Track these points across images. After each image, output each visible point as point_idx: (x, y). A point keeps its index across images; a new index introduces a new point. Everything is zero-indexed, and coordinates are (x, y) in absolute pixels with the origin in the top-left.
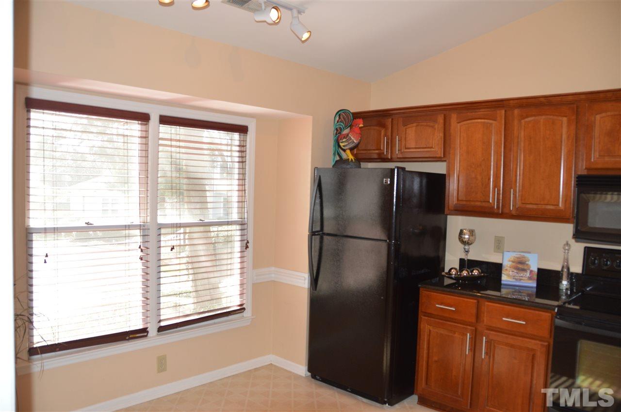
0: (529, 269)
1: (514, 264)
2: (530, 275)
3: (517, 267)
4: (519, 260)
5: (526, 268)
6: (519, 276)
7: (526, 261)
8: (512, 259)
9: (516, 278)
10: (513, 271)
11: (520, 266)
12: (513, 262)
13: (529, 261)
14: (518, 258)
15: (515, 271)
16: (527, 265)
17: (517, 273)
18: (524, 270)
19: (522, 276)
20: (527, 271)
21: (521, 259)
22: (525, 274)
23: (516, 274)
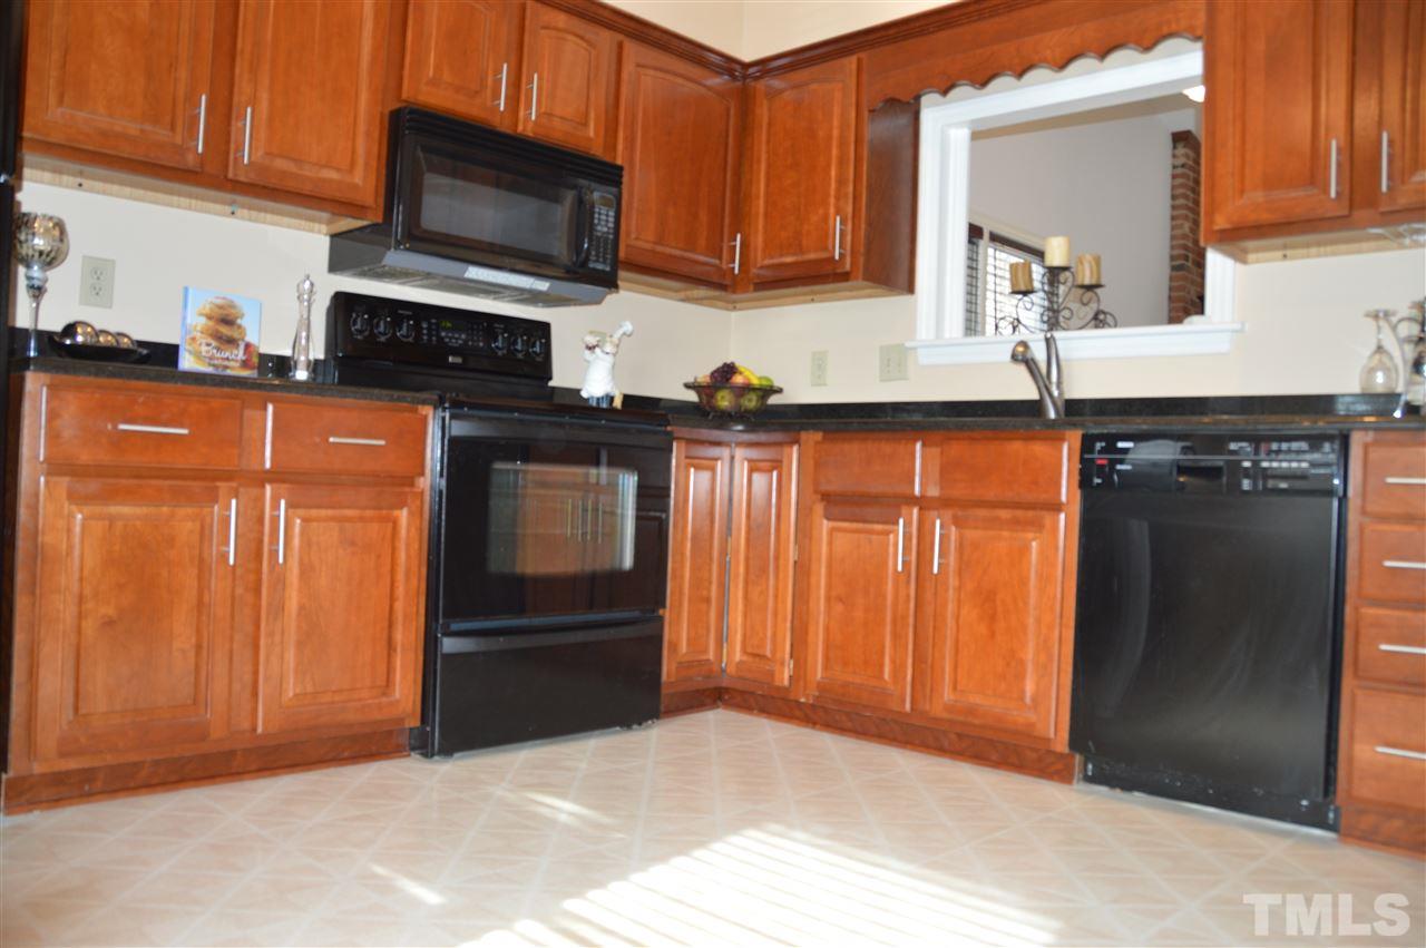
0: (243, 340)
1: (211, 323)
2: (245, 354)
3: (217, 331)
4: (221, 311)
5: (236, 335)
6: (222, 359)
7: (237, 318)
8: (207, 311)
9: (216, 362)
10: (208, 345)
11: (225, 330)
12: (209, 317)
13: (242, 316)
14: (220, 307)
15: (214, 343)
16: (240, 327)
17: (218, 349)
18: (231, 342)
19: (227, 359)
20: (238, 345)
21: (225, 312)
22: (236, 352)
23: (215, 351)
